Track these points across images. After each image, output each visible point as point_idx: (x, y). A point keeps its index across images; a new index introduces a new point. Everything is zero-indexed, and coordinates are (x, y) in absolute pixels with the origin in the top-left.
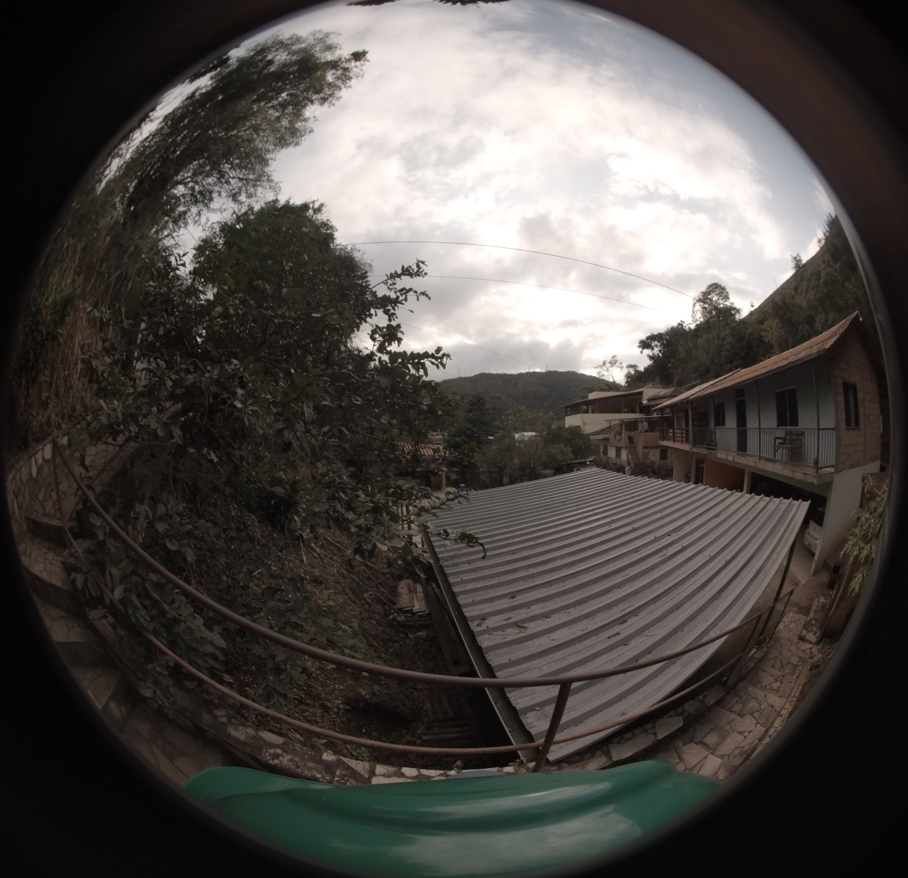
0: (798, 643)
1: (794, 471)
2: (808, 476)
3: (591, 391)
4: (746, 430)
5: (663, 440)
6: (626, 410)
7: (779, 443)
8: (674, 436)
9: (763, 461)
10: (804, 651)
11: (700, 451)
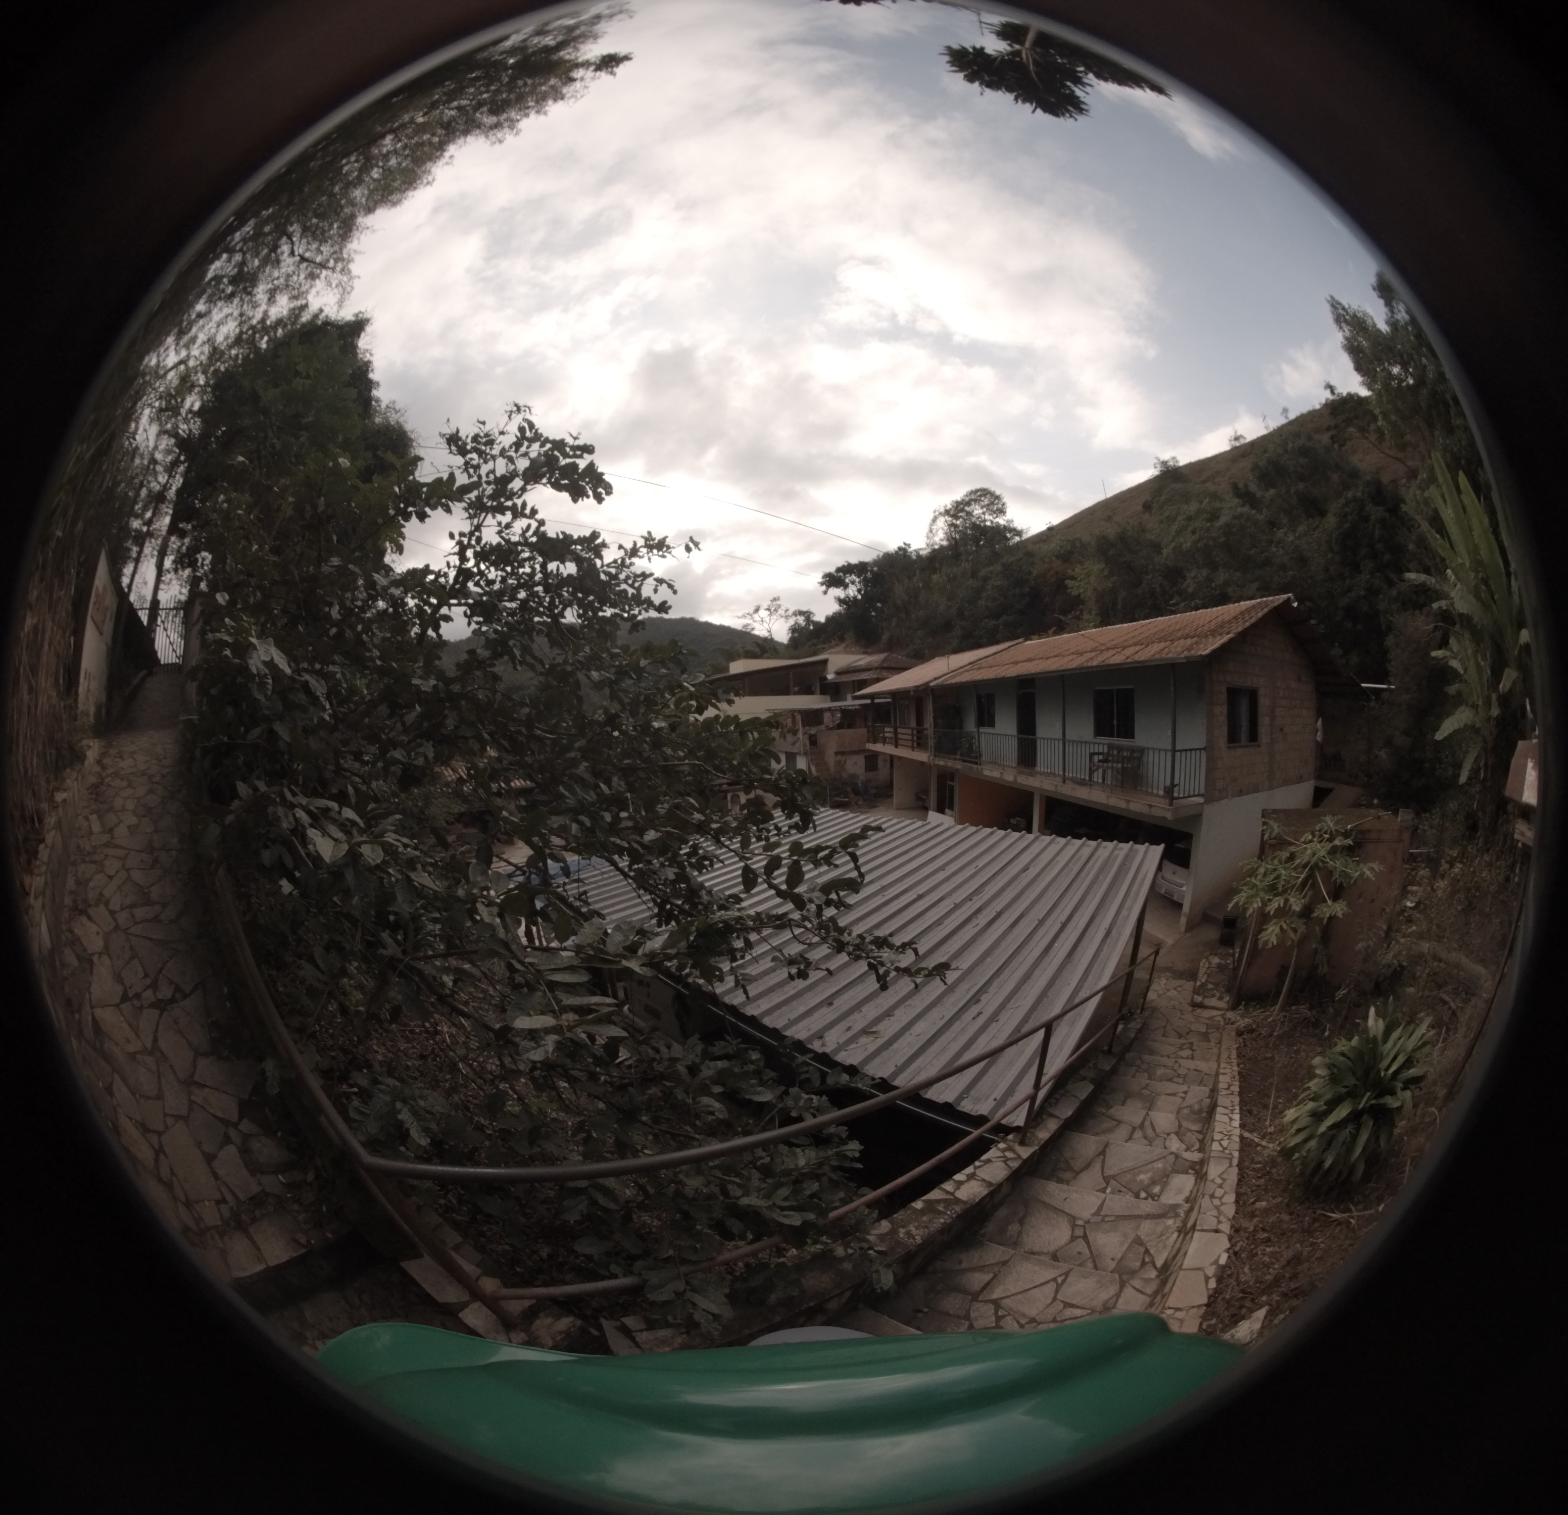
0: (1194, 1010)
1: (1128, 802)
2: (1154, 808)
3: (733, 656)
4: (1035, 740)
5: (874, 742)
6: (796, 689)
7: (1100, 761)
8: (895, 738)
9: (1070, 784)
11: (950, 764)
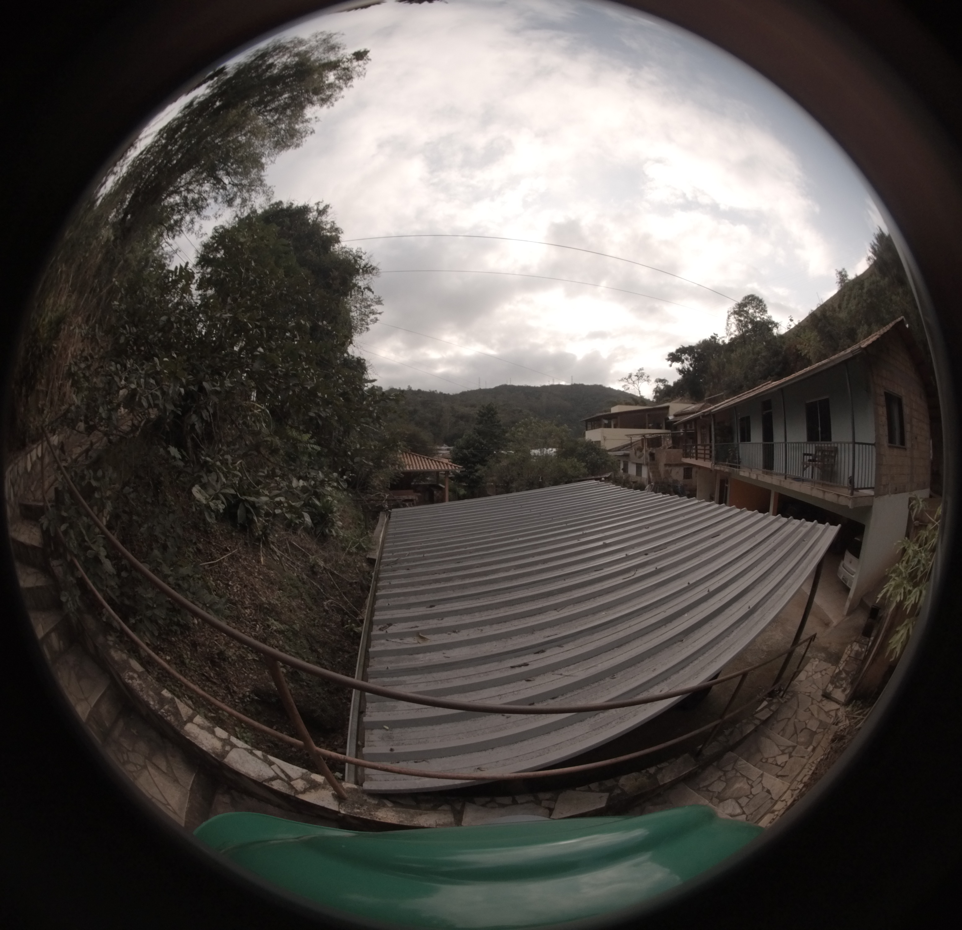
0: (822, 701)
1: (824, 492)
2: (841, 498)
3: (615, 404)
4: (773, 445)
5: (686, 457)
6: (650, 425)
7: (810, 460)
8: (697, 453)
9: (789, 480)
10: (827, 713)
11: (722, 469)
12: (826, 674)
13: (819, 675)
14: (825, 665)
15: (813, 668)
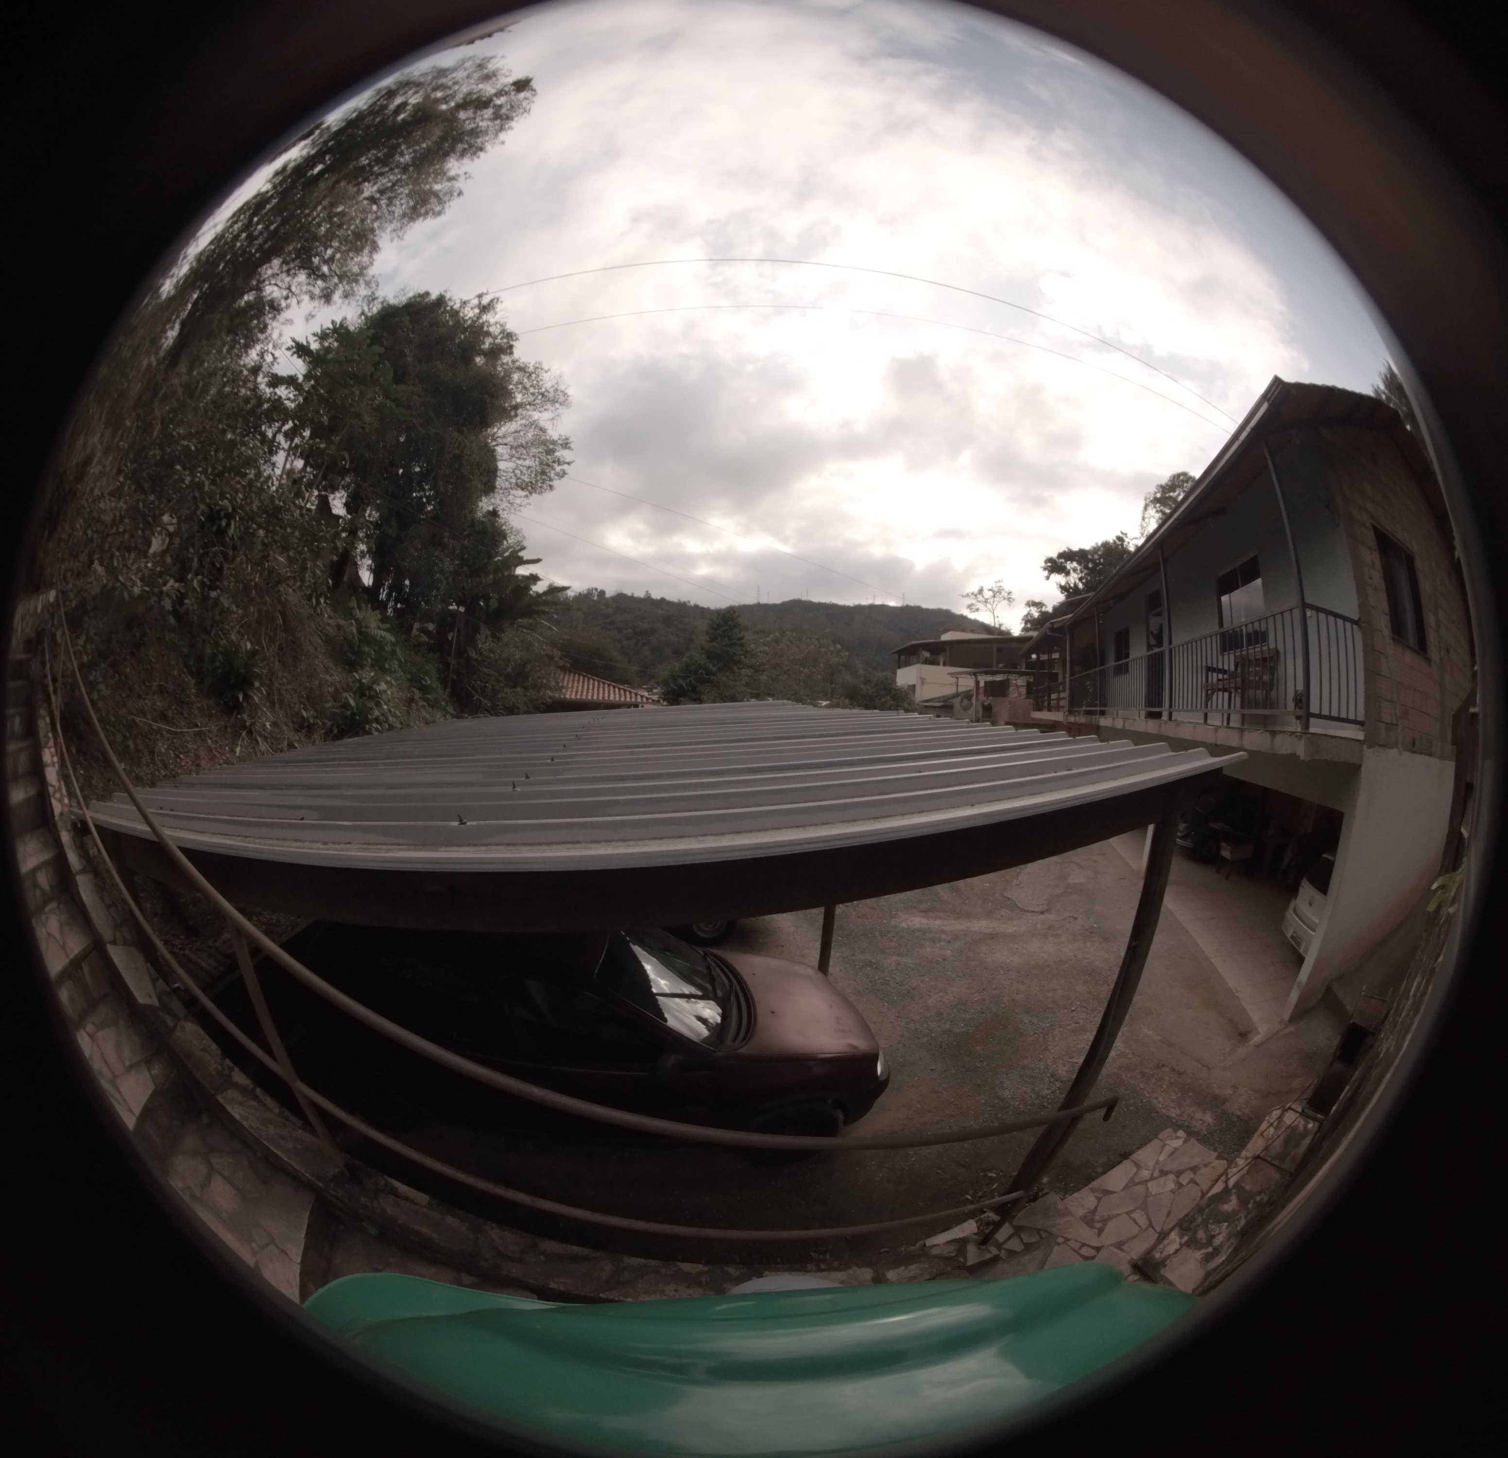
12: (1192, 1181)
13: (1170, 1183)
14: (1197, 1153)
15: (1161, 1159)
